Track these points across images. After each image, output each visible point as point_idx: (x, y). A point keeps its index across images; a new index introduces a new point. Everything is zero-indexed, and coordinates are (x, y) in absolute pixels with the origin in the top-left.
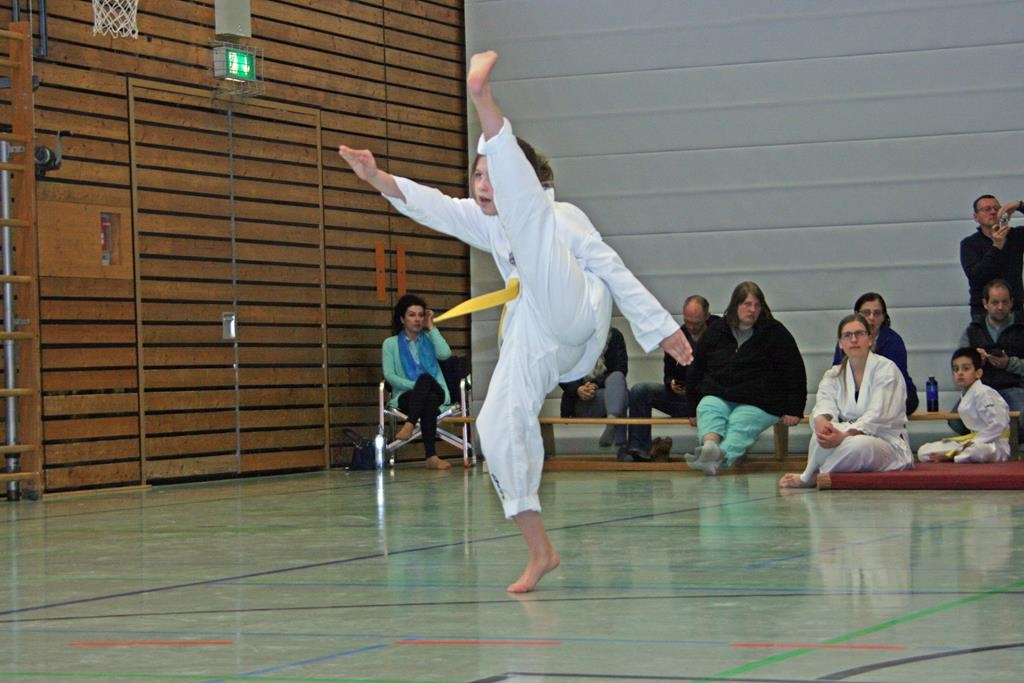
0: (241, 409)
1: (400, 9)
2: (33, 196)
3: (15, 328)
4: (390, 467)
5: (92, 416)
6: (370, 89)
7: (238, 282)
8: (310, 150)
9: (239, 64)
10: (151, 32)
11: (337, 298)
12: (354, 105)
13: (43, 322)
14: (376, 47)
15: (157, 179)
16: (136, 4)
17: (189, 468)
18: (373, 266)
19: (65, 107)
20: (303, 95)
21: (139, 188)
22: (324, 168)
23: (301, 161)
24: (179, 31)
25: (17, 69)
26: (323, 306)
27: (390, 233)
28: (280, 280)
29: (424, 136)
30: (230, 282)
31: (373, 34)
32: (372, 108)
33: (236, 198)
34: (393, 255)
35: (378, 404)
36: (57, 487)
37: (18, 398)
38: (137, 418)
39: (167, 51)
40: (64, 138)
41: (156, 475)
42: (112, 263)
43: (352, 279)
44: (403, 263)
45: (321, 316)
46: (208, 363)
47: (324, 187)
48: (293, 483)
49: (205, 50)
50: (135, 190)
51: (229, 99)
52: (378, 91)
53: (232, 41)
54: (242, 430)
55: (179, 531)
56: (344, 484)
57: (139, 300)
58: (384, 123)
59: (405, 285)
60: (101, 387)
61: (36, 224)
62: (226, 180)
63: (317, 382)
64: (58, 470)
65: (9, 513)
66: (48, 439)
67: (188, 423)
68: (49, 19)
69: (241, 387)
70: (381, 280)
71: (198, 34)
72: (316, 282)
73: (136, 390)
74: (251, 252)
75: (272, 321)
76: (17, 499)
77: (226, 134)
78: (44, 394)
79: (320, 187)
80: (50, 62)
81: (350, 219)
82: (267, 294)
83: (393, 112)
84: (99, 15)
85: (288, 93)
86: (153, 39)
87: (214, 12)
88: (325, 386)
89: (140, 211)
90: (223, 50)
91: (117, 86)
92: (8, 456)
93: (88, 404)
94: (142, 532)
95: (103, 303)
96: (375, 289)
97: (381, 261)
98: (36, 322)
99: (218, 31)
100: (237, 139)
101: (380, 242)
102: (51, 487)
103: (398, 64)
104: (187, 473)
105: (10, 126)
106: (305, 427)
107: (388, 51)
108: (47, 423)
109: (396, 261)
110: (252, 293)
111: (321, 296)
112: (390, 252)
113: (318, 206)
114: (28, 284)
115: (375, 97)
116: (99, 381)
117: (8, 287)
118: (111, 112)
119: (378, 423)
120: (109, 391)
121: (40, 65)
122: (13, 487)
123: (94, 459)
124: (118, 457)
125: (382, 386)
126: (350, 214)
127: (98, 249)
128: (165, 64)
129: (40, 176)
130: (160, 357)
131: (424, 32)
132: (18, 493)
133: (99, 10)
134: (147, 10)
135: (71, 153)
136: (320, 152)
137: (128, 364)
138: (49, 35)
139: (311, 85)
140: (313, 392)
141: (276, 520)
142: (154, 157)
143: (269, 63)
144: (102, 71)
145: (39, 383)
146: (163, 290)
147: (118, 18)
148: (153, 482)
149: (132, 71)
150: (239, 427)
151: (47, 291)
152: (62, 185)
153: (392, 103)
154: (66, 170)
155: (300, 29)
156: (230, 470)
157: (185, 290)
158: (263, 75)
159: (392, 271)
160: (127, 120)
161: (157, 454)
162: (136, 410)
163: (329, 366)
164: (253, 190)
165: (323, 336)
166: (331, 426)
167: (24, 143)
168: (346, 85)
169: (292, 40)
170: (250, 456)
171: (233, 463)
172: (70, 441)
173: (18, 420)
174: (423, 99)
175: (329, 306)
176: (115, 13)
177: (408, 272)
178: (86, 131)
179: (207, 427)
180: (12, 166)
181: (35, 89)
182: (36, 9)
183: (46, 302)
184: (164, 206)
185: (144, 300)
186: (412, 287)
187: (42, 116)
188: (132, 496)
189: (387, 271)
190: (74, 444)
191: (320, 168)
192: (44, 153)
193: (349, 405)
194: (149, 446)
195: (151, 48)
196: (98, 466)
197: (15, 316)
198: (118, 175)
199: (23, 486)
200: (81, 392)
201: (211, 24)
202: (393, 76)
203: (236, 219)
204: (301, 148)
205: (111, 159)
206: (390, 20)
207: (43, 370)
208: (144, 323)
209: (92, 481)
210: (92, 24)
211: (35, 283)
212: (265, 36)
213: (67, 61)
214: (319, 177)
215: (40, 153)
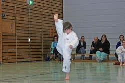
0: (31, 52)
2: (2, 21)
6: (50, 6)
7: (31, 34)
8: (41, 15)
9: (31, 3)
12: (47, 9)
13: (3, 39)
15: (19, 19)
17: (23, 60)
19: (7, 8)
20: (40, 7)
22: (43, 17)
26: (43, 37)
30: (29, 34)
32: (50, 9)
34: (53, 30)
38: (16, 53)
39: (21, 0)
40: (6, 13)
42: (13, 31)
45: (42, 39)
46: (26, 45)
48: (38, 62)
50: (16, 20)
51: (30, 7)
54: (31, 55)
61: (2, 25)
62: (29, 19)
63: (42, 48)
66: (3, 55)
67: (23, 53)
69: (31, 48)
70: (51, 34)
72: (42, 34)
73: (16, 49)
74: (33, 29)
75: (35, 39)
77: (29, 13)
80: (5, 2)
81: (47, 25)
82: (35, 35)
83: (53, 10)
85: (38, 7)
89: (17, 23)
90: (29, 0)
91: (14, 5)
93: (9, 51)
94: (16, 69)
95: (11, 36)
97: (51, 31)
100: (31, 13)
101: (51, 28)
102: (4, 62)
113: (42, 23)
116: (11, 47)
118: (13, 9)
120: (12, 49)
121: (3, 2)
123: (10, 58)
124: (13, 58)
127: (11, 29)
128: (21, 2)
129: (3, 18)
130: (19, 44)
135: (7, 15)
137: (15, 45)
141: (36, 68)
142: (19, 16)
143: (36, 2)
144: (12, 3)
145: (2, 48)
146: (20, 35)
148: (18, 62)
149: (16, 3)
151: (4, 35)
152: (6, 19)
153: (53, 8)
154: (7, 17)
156: (29, 60)
157: (23, 35)
158: (35, 4)
159: (52, 32)
160: (15, 10)
163: (44, 46)
164: (33, 20)
165: (43, 41)
166: (43, 54)
168: (46, 6)
170: (32, 58)
172: (6, 56)
174: (57, 8)
179: (26, 54)
181: (2, 6)
185: (17, 36)
186: (55, 34)
187: (3, 10)
188: (15, 64)
193: (46, 51)
194: (18, 57)
198: (14, 18)
200: (8, 49)
202: (53, 4)
203: (31, 25)
205: (13, 16)
208: (17, 39)
211: (2, 33)
213: (7, 2)
214: (42, 19)
215: (3, 15)
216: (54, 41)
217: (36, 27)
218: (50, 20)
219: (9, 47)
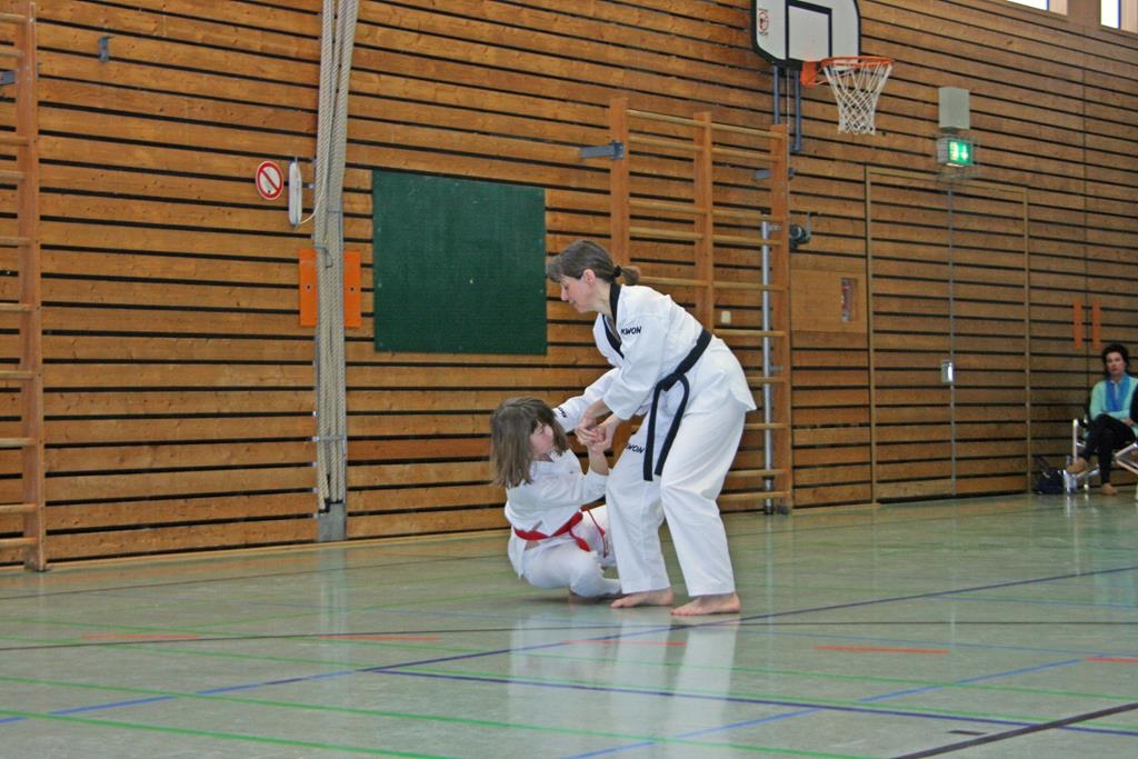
0: (957, 441)
1: (1098, 100)
2: (787, 266)
3: (772, 374)
4: (1084, 492)
5: (833, 446)
6: (1072, 170)
7: (956, 335)
8: (1018, 222)
9: (958, 152)
10: (885, 127)
11: (1040, 347)
12: (1057, 183)
13: (794, 368)
14: (1078, 134)
15: (888, 249)
16: (874, 106)
17: (912, 490)
18: (1070, 320)
19: (814, 192)
20: (1012, 176)
21: (875, 257)
22: (1030, 237)
23: (1010, 232)
24: (908, 126)
25: (776, 162)
26: (1027, 354)
27: (1087, 291)
28: (991, 332)
29: (1118, 208)
30: (948, 334)
31: (1075, 123)
32: (1073, 186)
33: (955, 264)
34: (1090, 311)
35: (1071, 438)
36: (803, 503)
37: (772, 430)
38: (868, 448)
39: (899, 142)
40: (814, 218)
41: (885, 495)
42: (850, 320)
43: (1055, 331)
44: (1098, 317)
45: (1025, 363)
46: (928, 402)
47: (1030, 254)
48: (1002, 505)
49: (931, 141)
50: (870, 258)
51: (949, 181)
52: (1079, 171)
53: (954, 133)
54: (957, 459)
55: (905, 547)
56: (1045, 507)
57: (872, 351)
58: (1083, 198)
59: (1100, 335)
60: (840, 422)
61: (789, 288)
62: (947, 249)
63: (1021, 419)
64: (804, 490)
65: (765, 525)
66: (796, 464)
67: (912, 452)
68: (804, 121)
69: (957, 423)
70: (1079, 332)
71: (924, 128)
72: (1022, 334)
73: (869, 425)
74: (966, 309)
75: (983, 367)
76: (772, 513)
77: (946, 211)
78: (794, 427)
79: (1026, 254)
80: (804, 156)
81: (1052, 280)
82: (978, 344)
83: (1091, 188)
84: (843, 116)
85: (1000, 174)
86: (888, 134)
87: (937, 110)
88: (1028, 422)
89: (875, 276)
90: (945, 140)
91: (857, 173)
92: (765, 478)
93: (829, 436)
94: (872, 547)
95: (842, 353)
96: (1072, 339)
97: (1079, 316)
98: (789, 368)
99: (941, 125)
100: (957, 215)
101: (1078, 300)
102: (799, 504)
103: (1097, 147)
104: (910, 494)
105: (769, 209)
106: (1013, 457)
107: (1088, 136)
108: (798, 451)
109: (1092, 315)
110: (965, 344)
111: (1025, 345)
112: (1087, 308)
113: (1023, 269)
114: (782, 338)
115: (1076, 176)
116: (839, 417)
117: (766, 340)
118: (851, 195)
119: (1071, 455)
120: (847, 426)
121: (794, 158)
122: (769, 503)
123: (835, 481)
124: (854, 480)
125: (1076, 423)
126: (1053, 277)
127: (840, 308)
128: (896, 153)
129: (794, 250)
130: (889, 397)
131: (1119, 120)
132: (773, 509)
133: (843, 112)
134: (883, 109)
135: (819, 230)
136: (1026, 225)
137: (861, 403)
138: (803, 133)
139: (1020, 167)
140: (1018, 426)
141: (984, 540)
142: (886, 231)
143: (984, 150)
144: (844, 161)
145: (790, 419)
146: (892, 341)
147: (860, 117)
148: (882, 501)
149: (869, 160)
150: (954, 456)
151: (797, 344)
152: (810, 255)
153: (1090, 180)
154: (815, 243)
155: (1011, 121)
156: (946, 492)
157: (910, 341)
158: (979, 161)
159: (1088, 324)
160: (864, 201)
161: (885, 478)
162: (868, 441)
163: (1033, 405)
164: (969, 257)
165: (1027, 380)
166: (1034, 456)
167: (780, 223)
168: (1050, 166)
169: (1004, 129)
170: (963, 480)
171: (949, 486)
172: (814, 467)
173: (773, 448)
175: (1033, 354)
176: (856, 115)
177: (1103, 325)
178: (832, 210)
179: (927, 456)
180: (770, 242)
181: (790, 179)
182: (792, 112)
183: (797, 352)
184: (894, 273)
185: (876, 350)
186: (1106, 337)
187: (795, 200)
188: (865, 514)
189: (1084, 324)
190: (819, 469)
191: (1026, 237)
192: (797, 231)
193: (1049, 438)
194: (879, 472)
195: (885, 141)
196: (837, 488)
197: (772, 364)
198: (856, 247)
199: (777, 503)
200: (823, 426)
201: (935, 118)
202: (1092, 157)
203: (955, 282)
204: (1010, 222)
205: (849, 233)
206: (1090, 110)
207: (793, 408)
208: (877, 369)
209: (832, 500)
210: (837, 123)
211: (788, 337)
212: (981, 128)
213: (818, 155)
214: (1024, 245)
215: (793, 230)
216: (1107, 375)
217: (989, 293)
218: (1070, 250)
219: (829, 418)
